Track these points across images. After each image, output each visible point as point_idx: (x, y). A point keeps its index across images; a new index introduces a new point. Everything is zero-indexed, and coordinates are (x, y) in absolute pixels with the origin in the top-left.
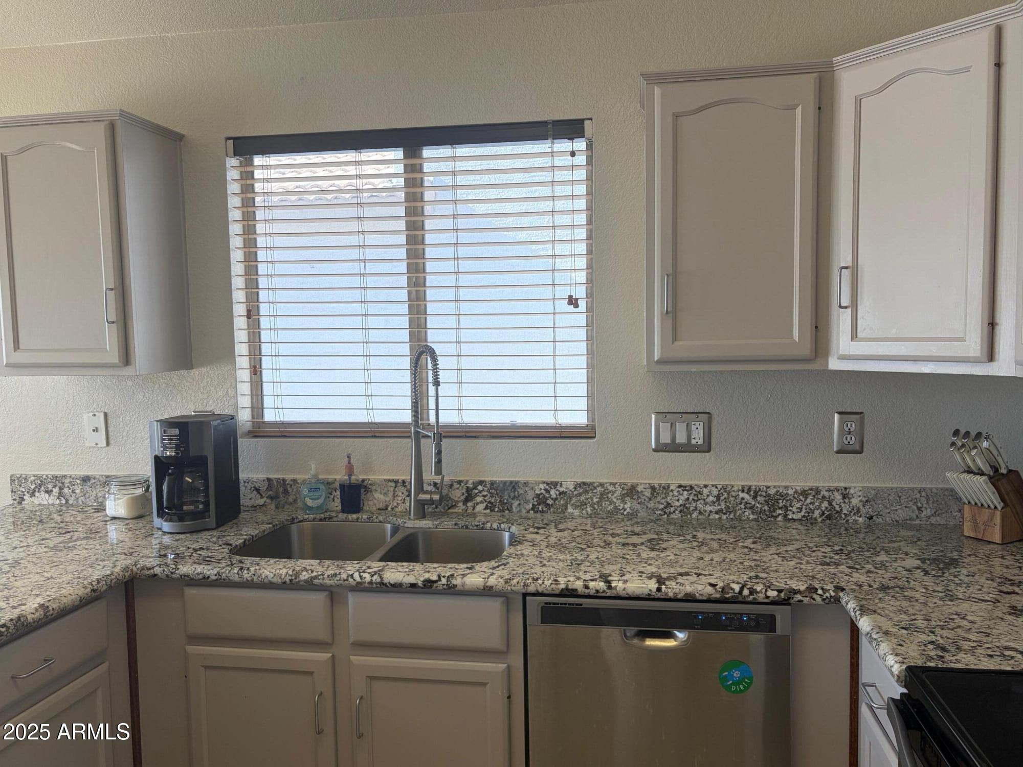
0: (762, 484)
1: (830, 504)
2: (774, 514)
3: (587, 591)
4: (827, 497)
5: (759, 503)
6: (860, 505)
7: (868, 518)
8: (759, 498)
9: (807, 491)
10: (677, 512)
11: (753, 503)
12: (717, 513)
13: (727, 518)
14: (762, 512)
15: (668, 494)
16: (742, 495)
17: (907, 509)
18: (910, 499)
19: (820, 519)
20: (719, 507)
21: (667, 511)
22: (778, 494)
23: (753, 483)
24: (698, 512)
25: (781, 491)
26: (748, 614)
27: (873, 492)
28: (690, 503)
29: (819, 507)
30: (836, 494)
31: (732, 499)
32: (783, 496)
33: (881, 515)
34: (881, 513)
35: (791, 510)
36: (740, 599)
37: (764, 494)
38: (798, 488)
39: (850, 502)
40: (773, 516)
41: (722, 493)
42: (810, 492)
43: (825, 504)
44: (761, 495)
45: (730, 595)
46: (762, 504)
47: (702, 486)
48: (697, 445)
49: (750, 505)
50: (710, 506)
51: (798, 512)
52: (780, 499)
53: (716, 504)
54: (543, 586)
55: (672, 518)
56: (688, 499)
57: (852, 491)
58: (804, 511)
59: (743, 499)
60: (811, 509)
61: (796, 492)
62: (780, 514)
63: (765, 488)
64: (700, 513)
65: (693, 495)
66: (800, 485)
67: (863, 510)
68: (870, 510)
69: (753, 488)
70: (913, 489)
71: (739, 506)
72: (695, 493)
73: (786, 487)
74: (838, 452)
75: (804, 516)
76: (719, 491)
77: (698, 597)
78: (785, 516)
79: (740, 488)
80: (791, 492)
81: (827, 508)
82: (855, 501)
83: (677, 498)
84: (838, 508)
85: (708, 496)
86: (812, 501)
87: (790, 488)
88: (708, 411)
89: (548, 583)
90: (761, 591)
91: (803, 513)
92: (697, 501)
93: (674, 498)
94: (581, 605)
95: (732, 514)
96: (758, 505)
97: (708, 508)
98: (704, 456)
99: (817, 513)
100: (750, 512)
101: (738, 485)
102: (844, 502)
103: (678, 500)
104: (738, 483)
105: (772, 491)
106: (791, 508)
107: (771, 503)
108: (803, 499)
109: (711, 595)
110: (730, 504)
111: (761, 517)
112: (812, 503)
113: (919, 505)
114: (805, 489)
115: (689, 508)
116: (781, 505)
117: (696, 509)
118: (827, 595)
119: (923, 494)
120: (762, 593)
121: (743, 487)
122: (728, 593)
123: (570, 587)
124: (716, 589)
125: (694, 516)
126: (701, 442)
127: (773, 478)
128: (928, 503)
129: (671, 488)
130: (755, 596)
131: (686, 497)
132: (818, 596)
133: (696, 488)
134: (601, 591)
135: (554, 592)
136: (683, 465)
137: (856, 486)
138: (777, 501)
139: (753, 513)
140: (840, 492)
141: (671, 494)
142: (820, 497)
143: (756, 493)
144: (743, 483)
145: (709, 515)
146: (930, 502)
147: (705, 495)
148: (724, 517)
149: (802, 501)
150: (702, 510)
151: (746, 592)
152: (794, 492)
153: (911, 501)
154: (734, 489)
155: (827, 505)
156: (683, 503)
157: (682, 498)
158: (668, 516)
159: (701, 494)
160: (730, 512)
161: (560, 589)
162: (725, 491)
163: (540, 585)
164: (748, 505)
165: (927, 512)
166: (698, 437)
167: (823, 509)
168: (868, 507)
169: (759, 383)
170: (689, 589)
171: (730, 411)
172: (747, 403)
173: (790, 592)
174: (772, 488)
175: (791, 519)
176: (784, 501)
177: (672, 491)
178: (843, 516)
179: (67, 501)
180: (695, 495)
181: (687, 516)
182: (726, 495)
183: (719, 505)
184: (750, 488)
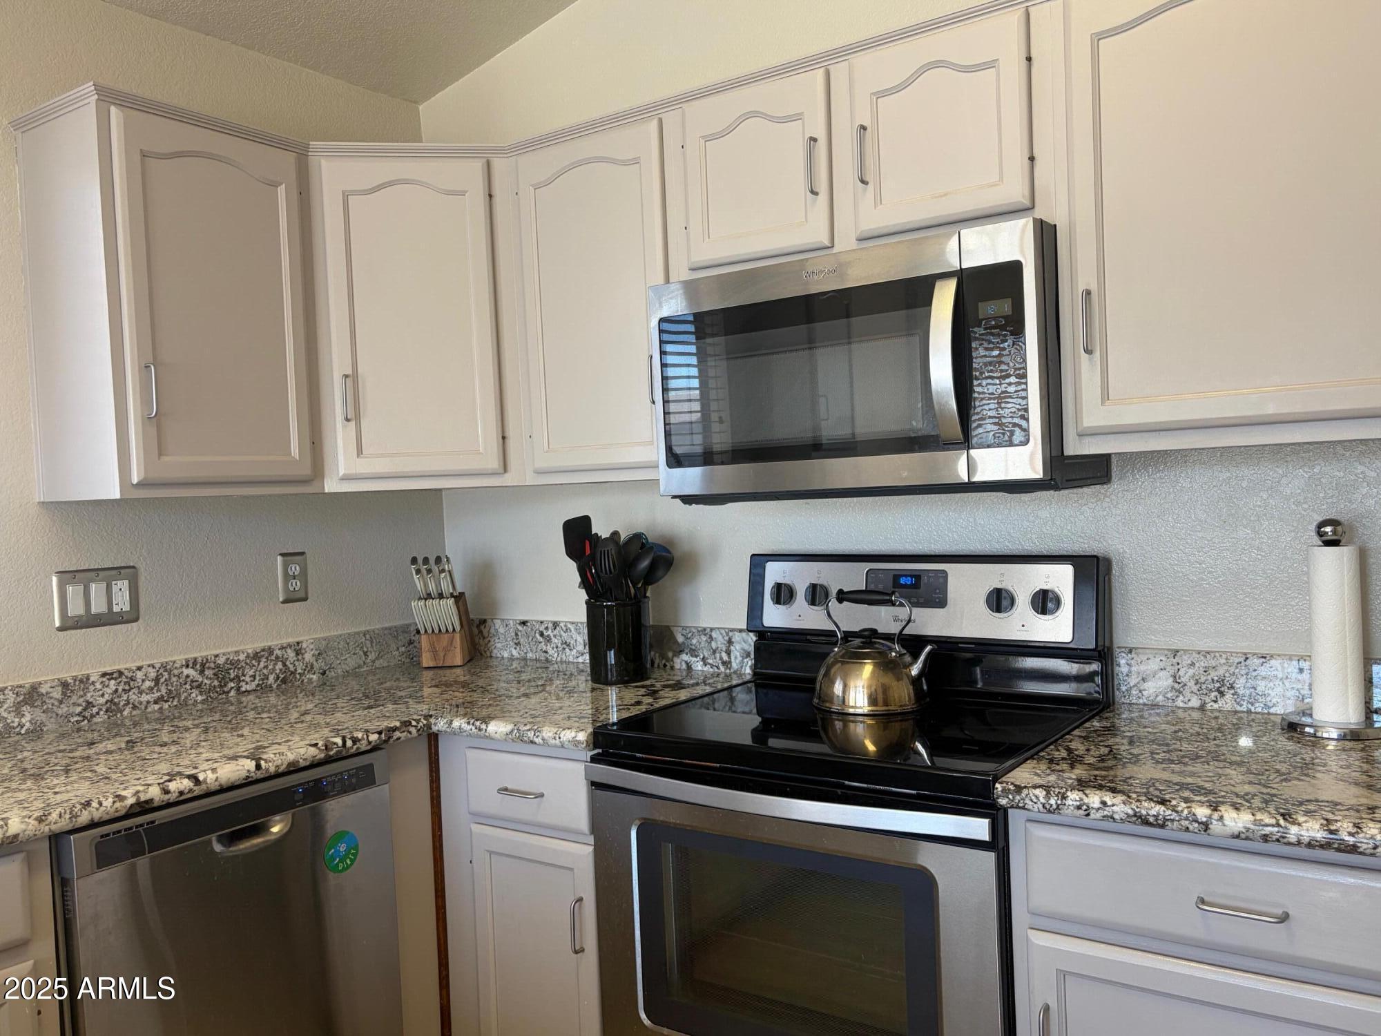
0: (209, 653)
1: (284, 665)
2: (226, 689)
3: (167, 797)
4: (281, 656)
5: (207, 678)
6: (313, 660)
7: (321, 674)
8: (207, 672)
9: (259, 653)
10: (102, 713)
11: (200, 680)
12: (156, 702)
13: (170, 706)
14: (212, 689)
15: (88, 688)
16: (186, 671)
17: (355, 656)
18: (357, 644)
19: (276, 685)
20: (159, 694)
21: (87, 714)
22: (229, 662)
23: (199, 654)
24: (131, 706)
25: (231, 658)
26: (348, 771)
27: (324, 642)
28: (120, 697)
29: (274, 669)
30: (289, 651)
31: (174, 679)
32: (234, 664)
33: (333, 668)
34: (333, 666)
35: (243, 680)
36: (344, 753)
37: (212, 665)
38: (250, 651)
39: (304, 659)
40: (224, 692)
41: (161, 674)
42: (262, 653)
43: (280, 665)
44: (209, 668)
45: (335, 750)
46: (211, 679)
47: (134, 668)
48: (121, 614)
49: (197, 683)
50: (147, 694)
51: (251, 681)
52: (231, 669)
53: (155, 691)
54: (102, 809)
55: (95, 723)
56: (116, 690)
57: (304, 645)
58: (258, 678)
59: (188, 676)
60: (265, 675)
61: (248, 657)
62: (232, 688)
63: (213, 658)
64: (134, 707)
65: (122, 683)
66: (250, 648)
67: (316, 666)
68: (323, 664)
69: (199, 660)
70: (358, 633)
71: (184, 687)
72: (126, 680)
73: (237, 652)
74: (284, 602)
75: (258, 685)
76: (158, 671)
77: (302, 764)
78: (238, 689)
79: (184, 663)
80: (242, 657)
81: (281, 670)
82: (308, 657)
83: (101, 692)
84: (292, 669)
85: (143, 681)
86: (266, 664)
87: (241, 653)
88: (132, 565)
89: (108, 803)
90: (363, 738)
91: (256, 682)
92: (129, 691)
93: (97, 694)
94: (153, 822)
95: (176, 700)
96: (206, 681)
97: (145, 698)
98: (130, 628)
99: (271, 678)
100: (197, 692)
101: (179, 660)
102: (298, 660)
103: (103, 695)
104: (180, 658)
105: (221, 661)
106: (244, 678)
107: (221, 676)
108: (256, 664)
109: (316, 756)
110: (172, 686)
111: (210, 696)
112: (266, 667)
113: (365, 649)
114: (258, 651)
115: (119, 704)
116: (232, 676)
117: (128, 703)
118: (421, 724)
119: (368, 636)
120: (364, 739)
121: (187, 661)
122: (332, 750)
123: (143, 799)
124: (319, 749)
125: (125, 713)
126: (127, 608)
127: (217, 644)
128: (372, 645)
129: (92, 679)
130: (358, 745)
131: (114, 688)
132: (414, 728)
133: (126, 673)
134: (187, 791)
135: (117, 815)
136: (103, 644)
137: (307, 639)
138: (227, 672)
139: (201, 693)
140: (293, 648)
141: (92, 688)
142: (273, 658)
143: (203, 665)
144: (186, 657)
145: (146, 708)
146: (374, 645)
147: (140, 681)
148: (166, 706)
149: (254, 666)
150: (136, 704)
151: (349, 743)
152: (246, 657)
153: (358, 646)
154: (176, 665)
155: (281, 667)
156: (109, 699)
157: (109, 691)
158: (89, 721)
159: (134, 681)
160: (173, 698)
161: (128, 806)
162: (166, 671)
163: (97, 809)
164: (195, 684)
165: (372, 656)
166: (122, 602)
167: (278, 671)
168: (320, 661)
169: (193, 522)
170: (291, 757)
171: (160, 562)
172: (181, 550)
173: (389, 731)
174: (221, 655)
175: (245, 692)
176: (236, 670)
177: (93, 683)
178: (298, 676)
180: (125, 683)
181: (116, 715)
182: (166, 675)
183: (159, 690)
184: (195, 661)
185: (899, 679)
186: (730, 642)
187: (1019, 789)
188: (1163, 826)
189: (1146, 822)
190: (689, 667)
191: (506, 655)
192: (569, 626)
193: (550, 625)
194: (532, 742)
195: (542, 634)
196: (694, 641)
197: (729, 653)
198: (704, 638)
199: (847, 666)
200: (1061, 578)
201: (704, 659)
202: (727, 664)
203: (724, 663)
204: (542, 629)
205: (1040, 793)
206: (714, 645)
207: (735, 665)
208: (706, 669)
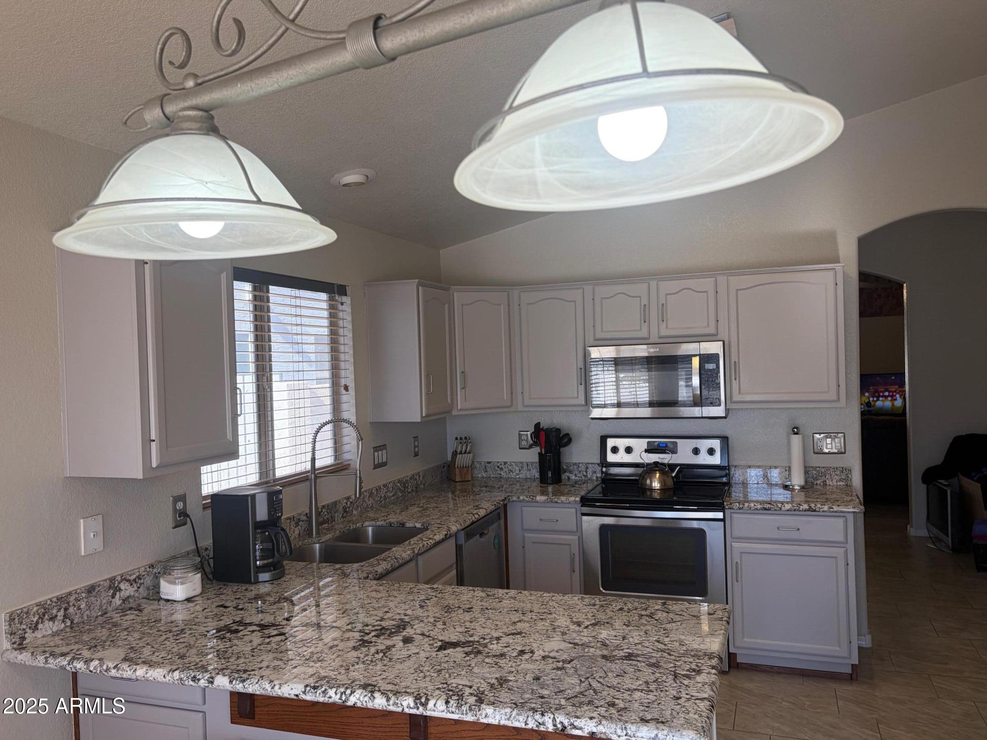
0: (401, 477)
4: (416, 478)
17: (431, 478)
25: (406, 479)
27: (424, 472)
29: (414, 483)
30: (417, 476)
34: (426, 482)
44: (402, 483)
47: (388, 483)
57: (420, 473)
67: (423, 482)
74: (414, 456)
75: (412, 490)
79: (397, 481)
82: (421, 478)
88: (386, 444)
98: (385, 468)
102: (419, 480)
108: (411, 481)
110: (395, 490)
113: (432, 475)
116: (406, 486)
119: (432, 469)
126: (385, 460)
142: (414, 479)
144: (397, 478)
145: (391, 498)
152: (409, 478)
155: (416, 482)
162: (394, 484)
165: (434, 477)
178: (419, 486)
179: (72, 622)
183: (393, 492)
185: (668, 477)
186: (587, 468)
187: (731, 504)
188: (770, 510)
189: (766, 509)
190: (569, 478)
191: (480, 476)
192: (512, 463)
193: (503, 463)
194: (556, 502)
195: (498, 467)
196: (571, 468)
197: (586, 472)
198: (575, 467)
199: (651, 474)
200: (716, 444)
201: (575, 475)
202: (586, 476)
203: (584, 476)
204: (499, 465)
205: (737, 504)
206: (580, 469)
207: (589, 476)
208: (577, 478)
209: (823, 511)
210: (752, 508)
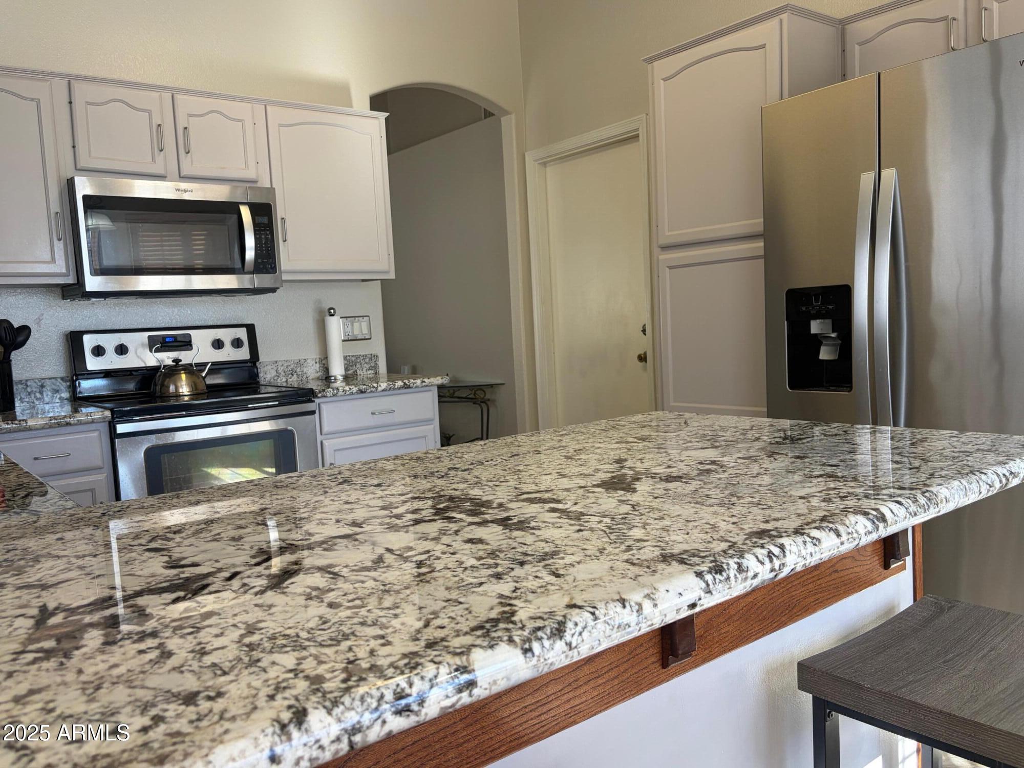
185: (197, 379)
187: (324, 390)
197: (41, 393)
200: (242, 334)
203: (38, 399)
205: (331, 390)
207: (47, 399)
209: (416, 387)
210: (348, 393)
